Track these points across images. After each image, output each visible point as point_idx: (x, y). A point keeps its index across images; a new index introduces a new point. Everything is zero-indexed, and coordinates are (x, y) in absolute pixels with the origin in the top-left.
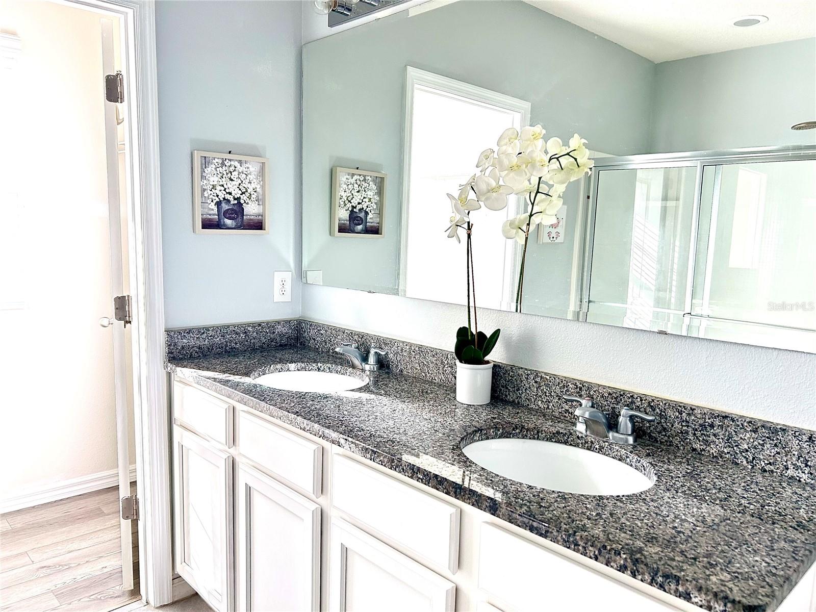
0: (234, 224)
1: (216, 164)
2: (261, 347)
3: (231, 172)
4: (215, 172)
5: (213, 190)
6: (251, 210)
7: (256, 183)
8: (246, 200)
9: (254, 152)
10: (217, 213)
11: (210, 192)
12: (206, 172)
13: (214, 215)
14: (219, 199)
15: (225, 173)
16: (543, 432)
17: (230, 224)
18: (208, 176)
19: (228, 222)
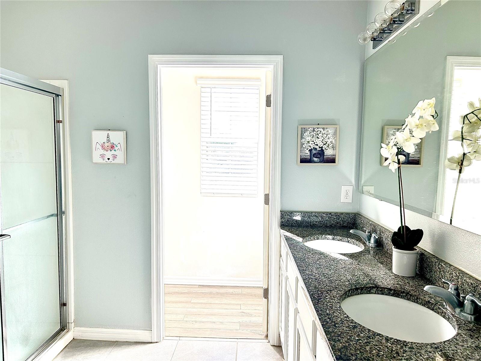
0: (319, 160)
1: (310, 131)
2: (331, 226)
3: (318, 134)
4: (309, 135)
5: (308, 144)
6: (329, 152)
7: (332, 139)
8: (326, 148)
9: (332, 123)
10: (309, 155)
11: (306, 145)
12: (305, 135)
13: (308, 156)
14: (311, 148)
15: (315, 135)
16: (420, 299)
17: (317, 160)
18: (306, 137)
19: (315, 159)
